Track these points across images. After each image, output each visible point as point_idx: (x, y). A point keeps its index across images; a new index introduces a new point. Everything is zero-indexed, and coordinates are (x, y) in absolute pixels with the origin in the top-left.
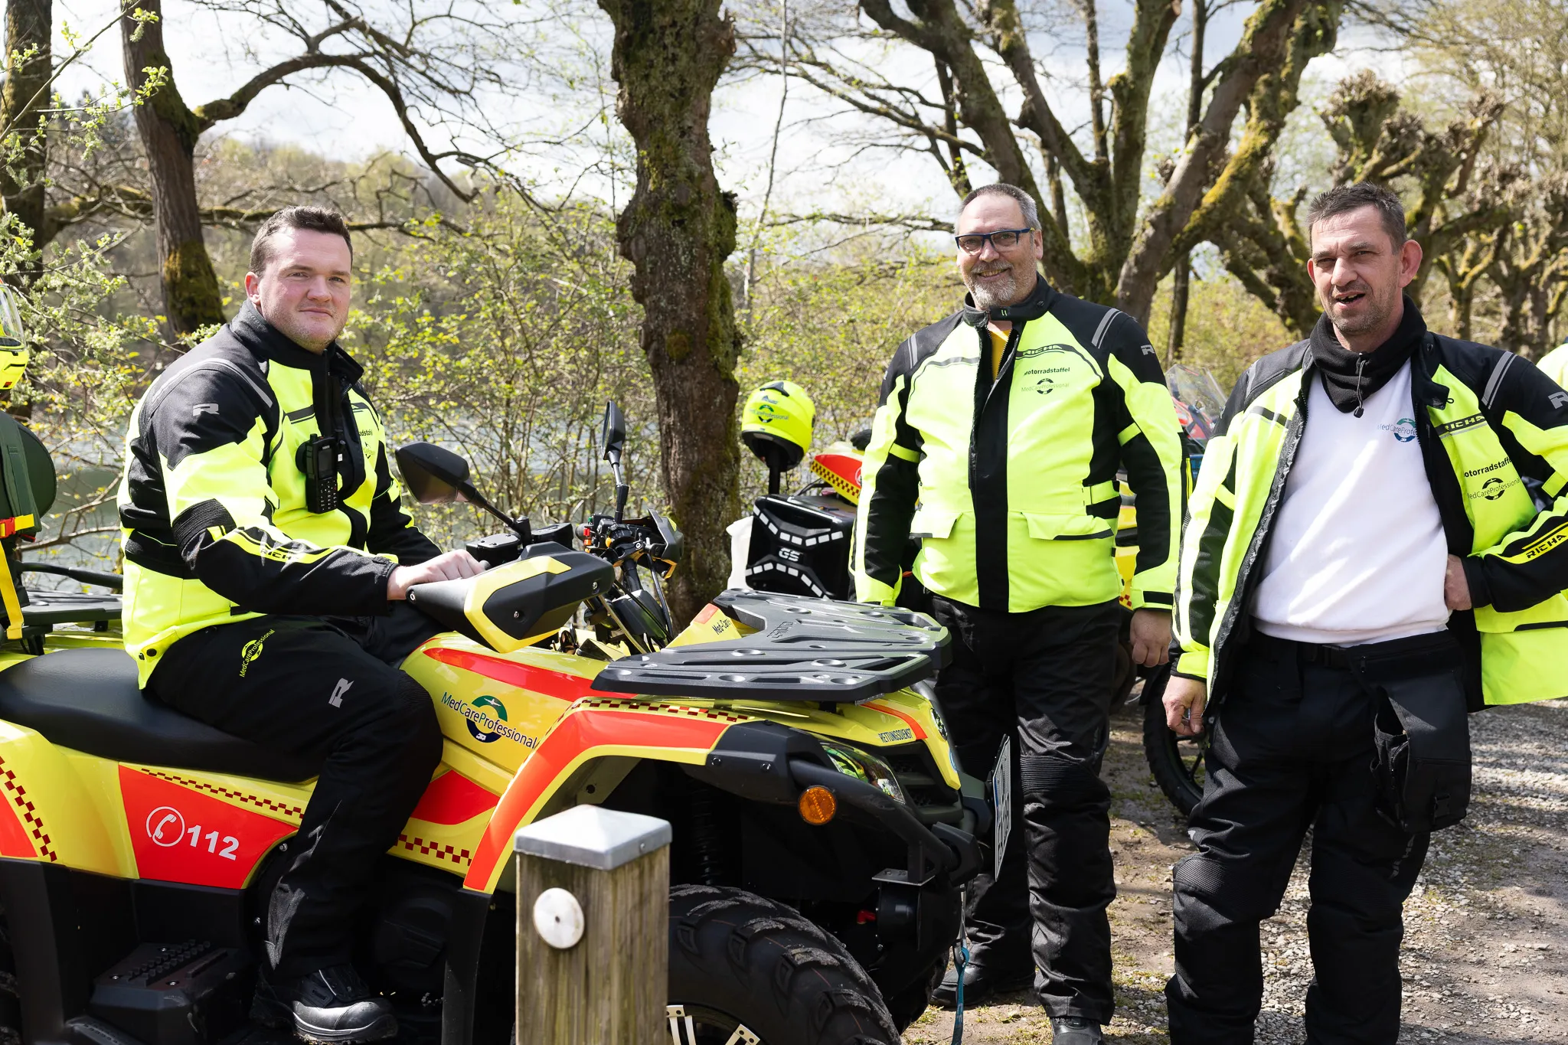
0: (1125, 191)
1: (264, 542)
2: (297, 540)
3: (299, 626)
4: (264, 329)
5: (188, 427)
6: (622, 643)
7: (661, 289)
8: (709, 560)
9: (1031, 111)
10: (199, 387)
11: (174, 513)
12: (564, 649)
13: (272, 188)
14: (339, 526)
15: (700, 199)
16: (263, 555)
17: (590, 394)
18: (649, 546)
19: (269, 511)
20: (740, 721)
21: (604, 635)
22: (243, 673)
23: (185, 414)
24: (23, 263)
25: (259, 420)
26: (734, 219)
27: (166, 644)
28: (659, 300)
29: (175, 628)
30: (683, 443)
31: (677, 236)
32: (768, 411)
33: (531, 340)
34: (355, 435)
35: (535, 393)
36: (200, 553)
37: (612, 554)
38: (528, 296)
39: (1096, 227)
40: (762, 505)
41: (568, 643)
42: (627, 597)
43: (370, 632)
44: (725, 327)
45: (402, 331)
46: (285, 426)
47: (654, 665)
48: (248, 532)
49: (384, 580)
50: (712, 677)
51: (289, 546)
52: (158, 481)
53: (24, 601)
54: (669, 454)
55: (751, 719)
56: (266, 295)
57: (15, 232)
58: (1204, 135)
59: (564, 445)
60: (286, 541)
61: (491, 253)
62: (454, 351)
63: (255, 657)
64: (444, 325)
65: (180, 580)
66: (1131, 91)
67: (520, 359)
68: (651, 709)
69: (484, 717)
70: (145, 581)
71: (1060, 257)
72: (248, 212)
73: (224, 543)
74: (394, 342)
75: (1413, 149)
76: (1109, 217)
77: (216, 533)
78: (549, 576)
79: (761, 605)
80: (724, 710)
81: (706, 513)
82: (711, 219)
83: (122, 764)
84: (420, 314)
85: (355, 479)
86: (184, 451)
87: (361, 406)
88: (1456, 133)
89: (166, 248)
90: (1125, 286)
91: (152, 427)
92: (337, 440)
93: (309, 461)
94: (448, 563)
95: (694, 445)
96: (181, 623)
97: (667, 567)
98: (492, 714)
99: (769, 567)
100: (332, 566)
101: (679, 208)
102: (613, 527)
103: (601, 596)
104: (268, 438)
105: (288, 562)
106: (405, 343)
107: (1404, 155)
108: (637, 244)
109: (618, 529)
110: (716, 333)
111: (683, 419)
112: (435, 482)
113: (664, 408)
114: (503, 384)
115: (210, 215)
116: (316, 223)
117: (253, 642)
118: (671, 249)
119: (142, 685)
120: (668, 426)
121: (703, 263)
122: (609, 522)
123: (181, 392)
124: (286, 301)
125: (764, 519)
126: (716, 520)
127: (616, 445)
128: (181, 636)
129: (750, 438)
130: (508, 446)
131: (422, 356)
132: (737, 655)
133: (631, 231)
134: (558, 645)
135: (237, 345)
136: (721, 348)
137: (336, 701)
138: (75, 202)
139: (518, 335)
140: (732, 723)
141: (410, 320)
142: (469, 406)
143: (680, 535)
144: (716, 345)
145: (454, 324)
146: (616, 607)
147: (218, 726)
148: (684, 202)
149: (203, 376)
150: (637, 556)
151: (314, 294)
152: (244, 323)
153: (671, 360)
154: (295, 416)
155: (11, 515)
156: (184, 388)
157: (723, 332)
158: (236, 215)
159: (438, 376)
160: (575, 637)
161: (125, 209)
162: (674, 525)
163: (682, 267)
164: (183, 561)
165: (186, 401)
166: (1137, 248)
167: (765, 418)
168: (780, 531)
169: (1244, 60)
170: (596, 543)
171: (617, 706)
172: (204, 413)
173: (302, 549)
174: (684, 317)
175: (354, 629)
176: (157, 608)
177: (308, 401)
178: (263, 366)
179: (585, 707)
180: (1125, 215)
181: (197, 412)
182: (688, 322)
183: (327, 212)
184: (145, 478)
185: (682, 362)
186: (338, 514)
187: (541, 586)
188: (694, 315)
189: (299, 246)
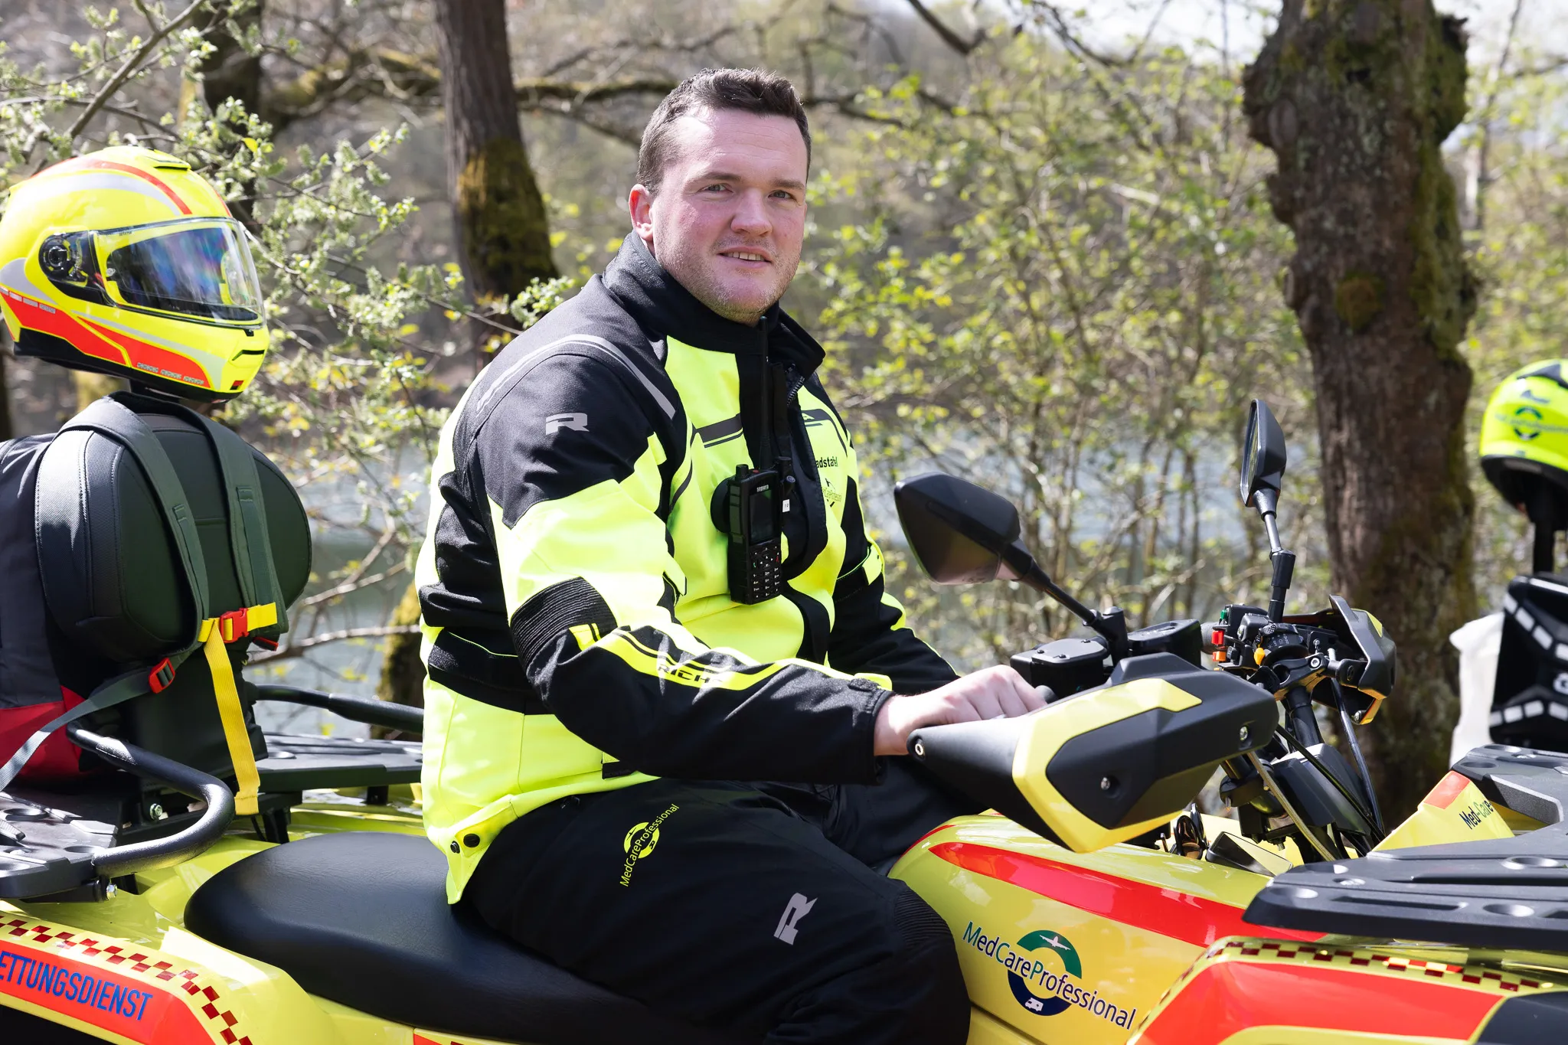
1: (663, 652)
2: (719, 650)
3: (723, 797)
4: (659, 283)
5: (538, 454)
6: (1289, 841)
7: (1325, 197)
8: (1415, 696)
10: (554, 385)
11: (514, 601)
12: (1181, 849)
13: (623, 44)
14: (783, 624)
15: (1399, 31)
16: (662, 676)
17: (1186, 392)
18: (1335, 664)
19: (669, 599)
20: (1525, 991)
21: (1255, 827)
22: (626, 879)
23: (531, 431)
24: (252, 181)
25: (653, 440)
26: (1462, 63)
27: (496, 827)
28: (1322, 217)
29: (510, 798)
30: (1366, 479)
31: (1355, 100)
32: (1532, 418)
33: (1079, 296)
34: (809, 466)
35: (1086, 389)
36: (558, 670)
37: (1267, 676)
38: (1074, 218)
40: (1522, 594)
41: (1189, 838)
42: (1297, 755)
43: (833, 814)
44: (1445, 264)
45: (852, 286)
46: (696, 451)
47: (1359, 882)
48: (635, 634)
49: (869, 721)
50: (1469, 907)
51: (705, 660)
52: (485, 547)
53: (260, 751)
54: (1339, 501)
55: (1547, 987)
56: (664, 224)
57: (242, 130)
59: (1138, 484)
60: (700, 651)
61: (1007, 145)
62: (943, 321)
63: (646, 852)
64: (925, 272)
65: (521, 715)
67: (1058, 331)
68: (1355, 962)
69: (1039, 968)
70: (461, 717)
72: (585, 88)
73: (597, 653)
74: (838, 305)
77: (585, 637)
78: (1163, 714)
79: (1545, 776)
80: (1493, 969)
81: (1409, 609)
82: (1420, 67)
83: (419, 1032)
84: (884, 255)
85: (809, 544)
86: (531, 495)
87: (819, 415)
89: (462, 152)
91: (476, 454)
92: (781, 476)
93: (734, 512)
94: (980, 690)
95: (1387, 483)
96: (521, 789)
97: (1367, 702)
98: (1054, 964)
99: (1534, 709)
100: (780, 694)
101: (1359, 49)
102: (1268, 628)
103: (1253, 755)
104: (667, 471)
105: (704, 687)
106: (858, 309)
108: (1280, 118)
109: (1278, 633)
110: (1429, 276)
111: (1366, 434)
112: (963, 546)
113: (1329, 414)
114: (1029, 377)
115: (524, 94)
116: (749, 98)
117: (642, 826)
118: (1343, 124)
119: (454, 896)
120: (1338, 448)
121: (1404, 148)
122: (1259, 620)
123: (525, 394)
124: (695, 234)
125: (1525, 619)
126: (1429, 622)
127: (1270, 479)
128: (521, 811)
129: (1497, 469)
130: (1037, 488)
131: (884, 327)
132: (1512, 867)
133: (1269, 94)
134: (1171, 842)
135: (616, 311)
136: (1439, 303)
137: (787, 933)
138: (307, 80)
139: (1056, 289)
140: (1509, 994)
141: (867, 265)
142: (967, 417)
143: (1390, 645)
144: (1429, 298)
145: (944, 270)
146: (1279, 774)
147: (578, 971)
148: (1369, 37)
149: (562, 365)
150: (1312, 682)
151: (743, 222)
152: (626, 274)
153: (1344, 325)
154: (712, 434)
155: (243, 605)
156: (529, 385)
157: (1441, 274)
158: (567, 93)
159: (914, 364)
160: (1200, 828)
161: (391, 87)
162: (1378, 626)
163: (1364, 156)
164: (529, 685)
165: (534, 409)
167: (1527, 431)
168: (1556, 642)
170: (1236, 659)
171: (1291, 955)
172: (563, 430)
173: (728, 665)
174: (1368, 248)
175: (811, 807)
176: (483, 763)
177: (731, 408)
178: (657, 346)
179: (1232, 956)
181: (552, 428)
182: (1376, 256)
183: (767, 78)
184: (464, 541)
185: (1363, 330)
186: (781, 603)
187: (1149, 732)
188: (1388, 243)
189: (719, 139)
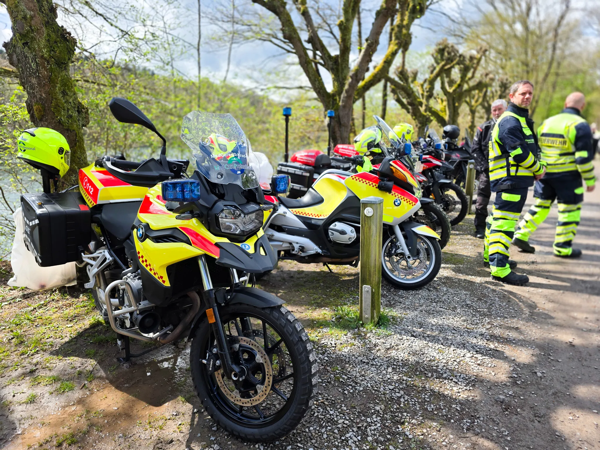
0: (344, 66)
9: (312, 37)
31: (27, 52)
32: (23, 145)
39: (334, 80)
58: (369, 42)
66: (345, 26)
71: (321, 91)
75: (455, 59)
76: (338, 76)
88: (472, 58)
90: (343, 101)
107: (452, 61)
108: (14, 58)
110: (58, 105)
118: (26, 60)
121: (44, 67)
133: (10, 51)
136: (63, 113)
144: (58, 111)
153: (36, 119)
166: (346, 87)
169: (383, 10)
174: (38, 96)
180: (344, 75)
182: (40, 99)
185: (41, 120)
188: (44, 95)
